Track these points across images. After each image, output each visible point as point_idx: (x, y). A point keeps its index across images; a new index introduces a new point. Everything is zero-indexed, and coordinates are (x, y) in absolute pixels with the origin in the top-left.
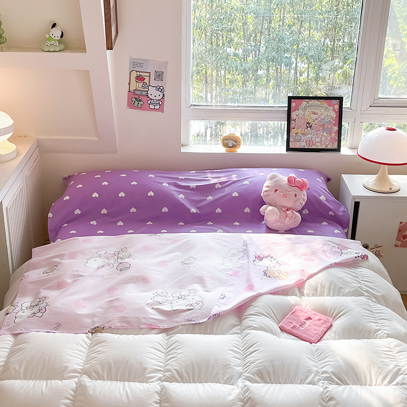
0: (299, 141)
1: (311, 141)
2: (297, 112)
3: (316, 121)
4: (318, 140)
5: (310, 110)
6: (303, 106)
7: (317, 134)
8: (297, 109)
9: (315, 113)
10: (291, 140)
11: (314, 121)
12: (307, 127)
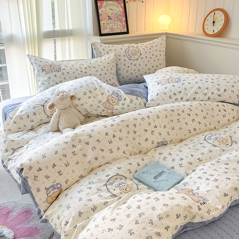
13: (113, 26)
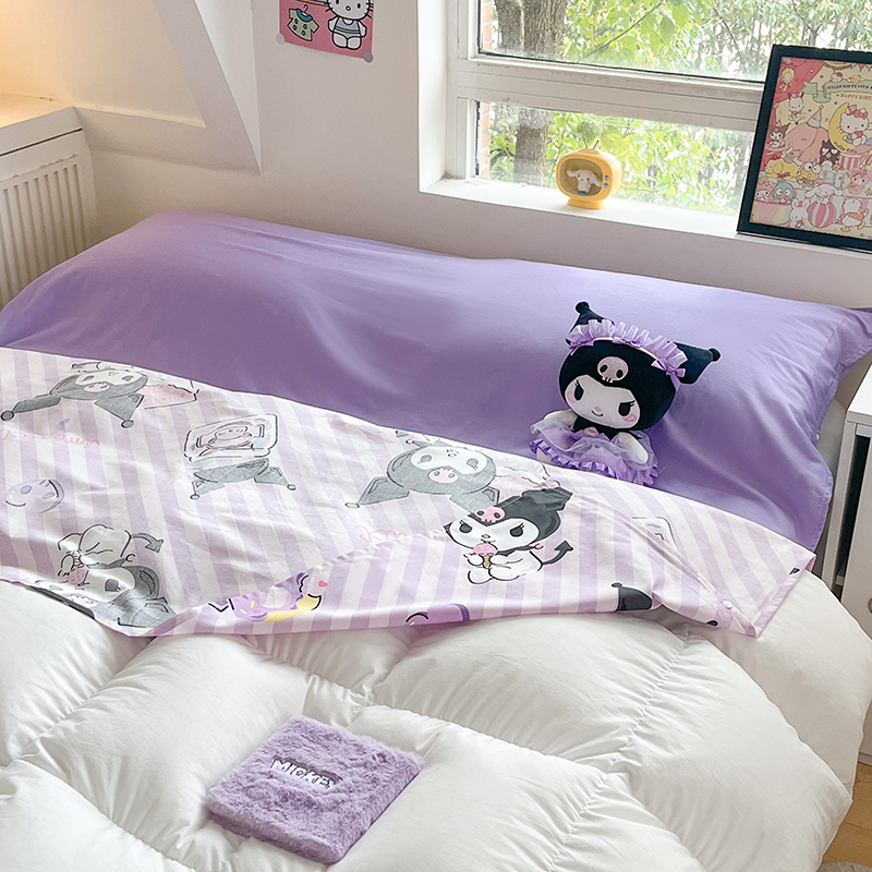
0: (788, 202)
1: (826, 208)
2: (795, 102)
3: (857, 142)
4: (853, 206)
5: (841, 101)
6: (821, 83)
7: (852, 186)
8: (796, 90)
9: (855, 112)
10: (760, 193)
11: (849, 139)
12: (823, 158)
13: (837, 202)
